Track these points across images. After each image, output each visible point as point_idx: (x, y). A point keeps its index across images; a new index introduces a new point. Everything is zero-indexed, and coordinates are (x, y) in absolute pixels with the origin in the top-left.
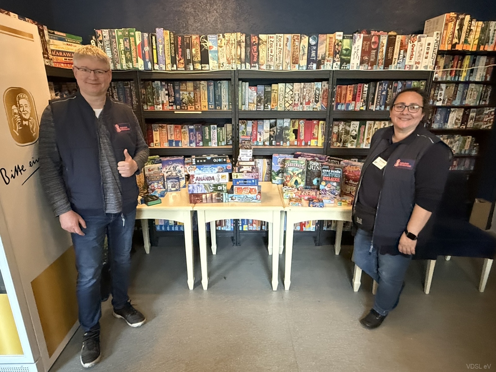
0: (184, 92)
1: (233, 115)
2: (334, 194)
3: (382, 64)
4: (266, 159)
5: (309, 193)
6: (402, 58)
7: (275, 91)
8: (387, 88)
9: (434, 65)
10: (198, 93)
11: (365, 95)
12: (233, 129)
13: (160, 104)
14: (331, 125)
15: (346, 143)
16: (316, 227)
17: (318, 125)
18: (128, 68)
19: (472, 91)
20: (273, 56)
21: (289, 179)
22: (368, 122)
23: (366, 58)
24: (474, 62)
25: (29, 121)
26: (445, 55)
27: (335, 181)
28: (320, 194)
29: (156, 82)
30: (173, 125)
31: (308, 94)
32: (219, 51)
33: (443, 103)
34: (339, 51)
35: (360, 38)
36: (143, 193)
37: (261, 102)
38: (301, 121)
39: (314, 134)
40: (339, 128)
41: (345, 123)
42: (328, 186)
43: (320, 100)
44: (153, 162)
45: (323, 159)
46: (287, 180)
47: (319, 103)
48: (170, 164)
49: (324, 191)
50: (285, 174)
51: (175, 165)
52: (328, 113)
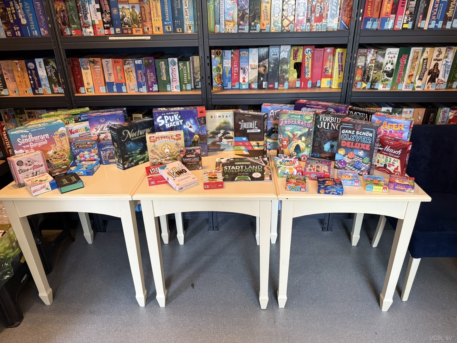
0: (124, 6)
1: (200, 40)
2: (359, 169)
5: (318, 167)
10: (146, 6)
11: (413, 4)
12: (202, 64)
13: (89, 26)
14: (355, 55)
15: (376, 84)
17: (334, 55)
21: (286, 144)
22: (413, 49)
27: (362, 149)
28: (336, 168)
30: (111, 60)
31: (319, 4)
36: (60, 170)
37: (245, 20)
38: (308, 49)
39: (326, 70)
40: (366, 59)
41: (376, 51)
42: (350, 156)
43: (338, 13)
44: (77, 118)
45: (342, 110)
46: (282, 145)
47: (337, 19)
48: (102, 121)
49: (343, 164)
50: (280, 136)
51: (110, 123)
52: (352, 34)
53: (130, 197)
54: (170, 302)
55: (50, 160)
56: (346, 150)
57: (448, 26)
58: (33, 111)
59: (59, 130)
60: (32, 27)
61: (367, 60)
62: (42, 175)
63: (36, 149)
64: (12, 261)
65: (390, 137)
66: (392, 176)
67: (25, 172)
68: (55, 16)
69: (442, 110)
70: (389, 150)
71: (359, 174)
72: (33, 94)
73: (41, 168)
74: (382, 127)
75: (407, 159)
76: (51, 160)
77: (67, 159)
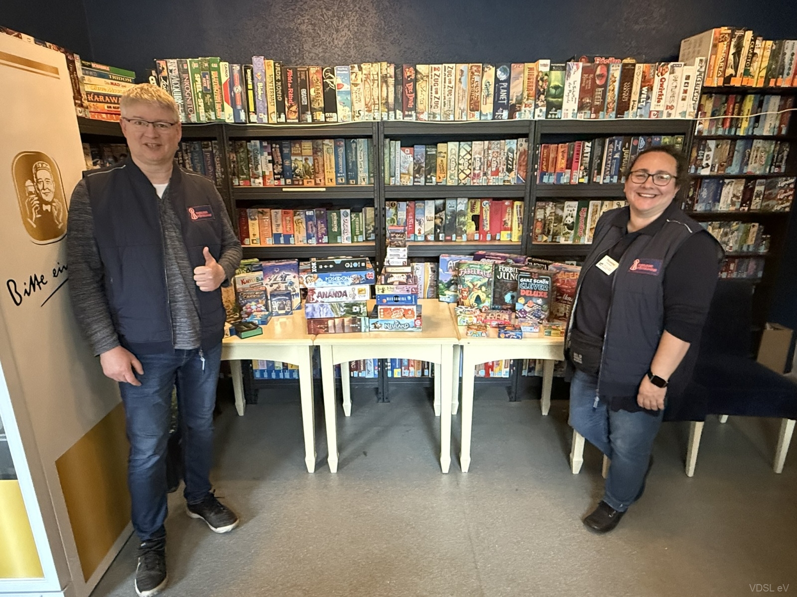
0: (297, 158)
1: (376, 192)
2: (539, 317)
3: (613, 110)
4: (429, 263)
5: (499, 315)
6: (645, 100)
7: (442, 155)
8: (622, 149)
9: (696, 111)
10: (320, 159)
11: (587, 160)
12: (376, 215)
13: (258, 177)
14: (533, 208)
15: (558, 237)
16: (510, 370)
17: (512, 208)
18: (209, 119)
19: (757, 151)
20: (439, 99)
21: (466, 295)
22: (591, 202)
23: (588, 101)
24: (760, 105)
25: (51, 205)
26: (713, 95)
27: (540, 297)
28: (516, 317)
29: (252, 142)
30: (280, 210)
31: (495, 159)
32: (353, 92)
33: (711, 170)
34: (544, 89)
35: (578, 68)
36: (233, 319)
37: (421, 172)
38: (485, 202)
39: (505, 223)
40: (545, 211)
41: (554, 204)
42: (529, 305)
43: (514, 167)
45: (521, 261)
46: (463, 296)
47: (514, 174)
48: (277, 271)
49: (523, 313)
50: (460, 288)
51: (284, 273)
52: (528, 188)
53: (311, 342)
56: (525, 299)
61: (546, 213)
65: (568, 286)
71: (539, 323)
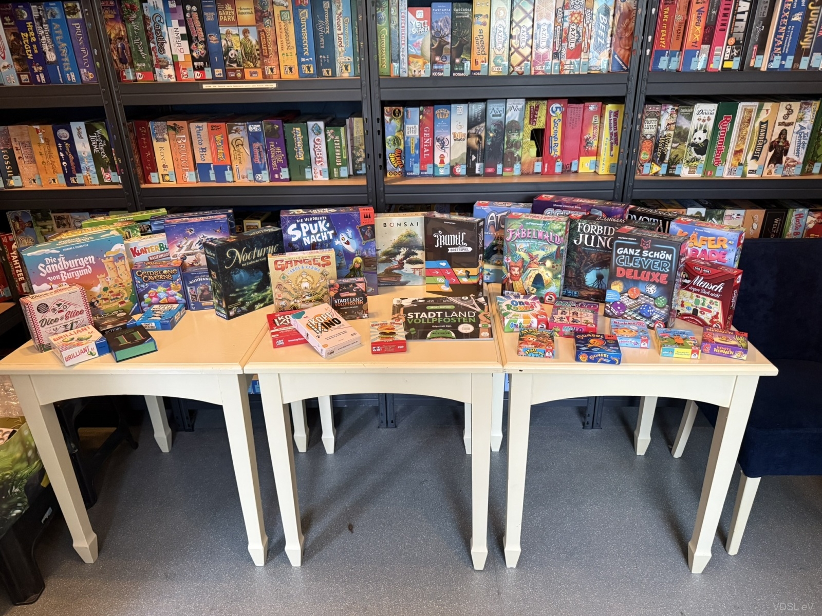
0: (230, 29)
1: (364, 89)
8: (807, 3)
10: (269, 30)
11: (741, 26)
12: (367, 132)
13: (167, 66)
14: (639, 116)
15: (677, 166)
17: (602, 116)
21: (518, 273)
22: (741, 105)
28: (607, 316)
30: (205, 124)
31: (575, 27)
36: (114, 320)
37: (444, 54)
38: (555, 106)
39: (588, 142)
40: (659, 122)
41: (676, 108)
42: (632, 295)
43: (609, 42)
44: (146, 228)
45: (617, 214)
46: (511, 274)
47: (606, 52)
48: (190, 233)
49: (619, 308)
50: (508, 260)
51: (204, 237)
52: (634, 78)
53: (239, 368)
54: (310, 557)
55: (96, 303)
56: (625, 286)
57: (804, 65)
58: (65, 214)
59: (113, 250)
60: (66, 67)
61: (660, 125)
62: (82, 329)
63: (71, 282)
64: (27, 483)
65: (703, 261)
66: (707, 329)
67: (51, 323)
68: (108, 47)
69: (795, 213)
70: (701, 283)
71: (649, 327)
72: (65, 185)
73: (80, 316)
74: (688, 242)
75: (734, 300)
76: (98, 301)
77: (127, 301)
